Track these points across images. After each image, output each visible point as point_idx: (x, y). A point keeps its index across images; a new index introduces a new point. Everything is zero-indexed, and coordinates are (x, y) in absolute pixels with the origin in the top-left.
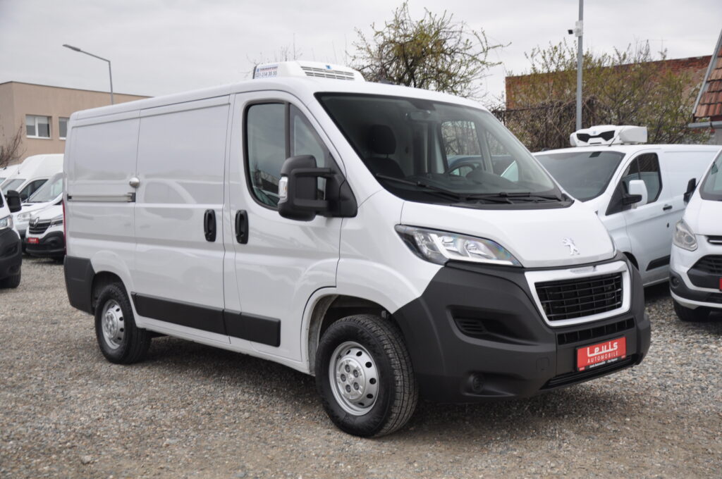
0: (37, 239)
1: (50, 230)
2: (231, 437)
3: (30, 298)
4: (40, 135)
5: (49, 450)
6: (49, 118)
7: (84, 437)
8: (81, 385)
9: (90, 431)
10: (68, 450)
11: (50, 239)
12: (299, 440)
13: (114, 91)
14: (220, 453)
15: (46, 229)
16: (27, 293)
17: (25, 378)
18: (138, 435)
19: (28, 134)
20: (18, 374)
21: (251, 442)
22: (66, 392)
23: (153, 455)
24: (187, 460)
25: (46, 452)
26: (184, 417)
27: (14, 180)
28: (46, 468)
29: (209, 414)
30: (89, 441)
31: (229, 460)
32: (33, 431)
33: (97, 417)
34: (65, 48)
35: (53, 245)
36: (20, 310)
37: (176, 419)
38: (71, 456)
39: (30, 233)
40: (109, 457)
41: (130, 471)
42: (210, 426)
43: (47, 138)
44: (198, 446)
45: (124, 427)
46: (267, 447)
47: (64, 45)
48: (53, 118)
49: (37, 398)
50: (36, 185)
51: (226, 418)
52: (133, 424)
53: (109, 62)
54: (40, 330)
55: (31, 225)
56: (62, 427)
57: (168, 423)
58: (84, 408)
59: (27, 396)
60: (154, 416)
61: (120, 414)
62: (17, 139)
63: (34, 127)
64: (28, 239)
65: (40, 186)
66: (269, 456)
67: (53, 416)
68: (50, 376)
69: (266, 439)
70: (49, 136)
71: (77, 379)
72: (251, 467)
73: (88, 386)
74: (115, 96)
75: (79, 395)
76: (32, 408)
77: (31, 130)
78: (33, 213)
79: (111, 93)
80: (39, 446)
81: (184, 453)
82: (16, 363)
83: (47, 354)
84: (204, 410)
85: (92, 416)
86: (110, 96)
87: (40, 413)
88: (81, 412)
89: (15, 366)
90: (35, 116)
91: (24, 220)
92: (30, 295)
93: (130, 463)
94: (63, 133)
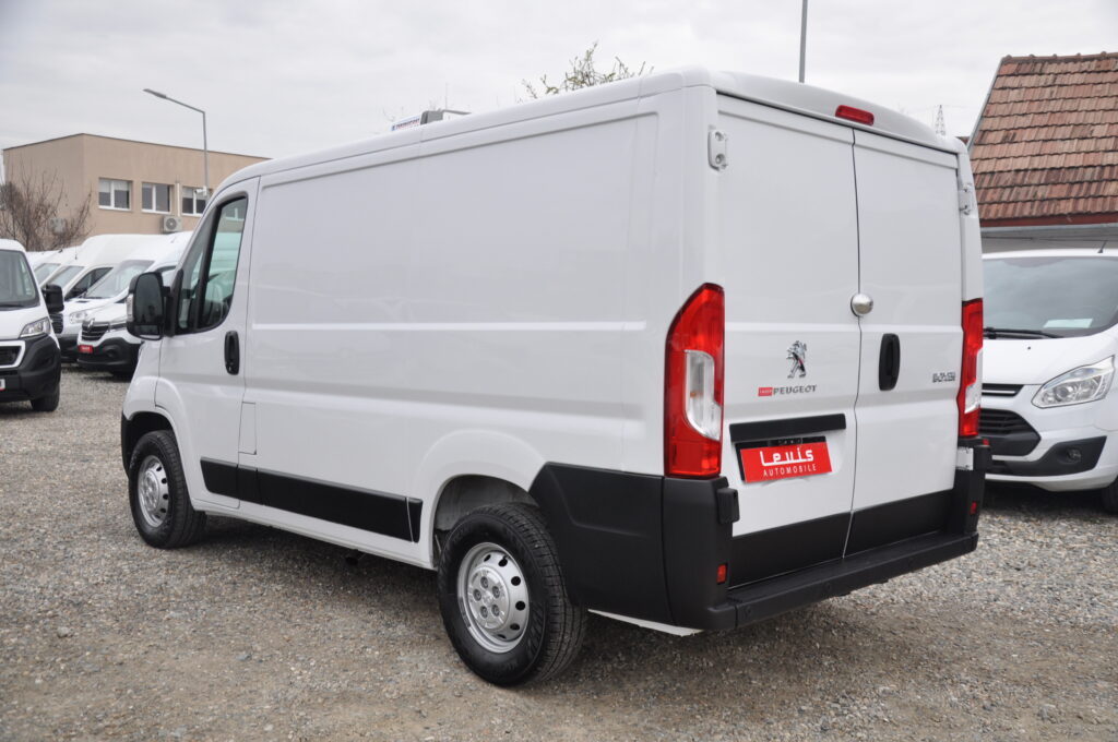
0: (91, 347)
1: (108, 335)
2: (249, 612)
3: (67, 425)
4: (116, 206)
5: (25, 619)
6: (130, 183)
7: (71, 605)
8: (92, 541)
9: (80, 599)
10: (48, 620)
11: (109, 348)
12: (330, 618)
13: (209, 149)
14: (229, 630)
15: (102, 334)
16: (65, 419)
17: (25, 529)
18: (138, 605)
19: (101, 203)
20: (18, 524)
21: (272, 619)
22: (69, 549)
23: (148, 630)
24: (185, 637)
25: (21, 621)
26: (202, 586)
27: (70, 267)
28: (13, 641)
29: (235, 583)
30: (75, 610)
31: (236, 640)
32: (13, 596)
33: (95, 582)
34: (146, 93)
35: (111, 355)
36: (48, 441)
37: (193, 587)
38: (48, 627)
39: (84, 338)
40: (94, 630)
41: (113, 649)
42: (230, 598)
43: (126, 209)
44: (205, 621)
45: (124, 595)
46: (288, 625)
47: (146, 90)
48: (135, 184)
49: (31, 556)
50: (98, 274)
51: (254, 588)
52: (137, 592)
53: (203, 113)
54: (64, 468)
55: (84, 328)
56: (47, 593)
57: (180, 593)
58: (85, 571)
59: (20, 552)
60: (166, 583)
61: (125, 579)
62: (84, 211)
63: (108, 195)
64: (81, 346)
65: (103, 275)
66: (286, 637)
67: (43, 579)
68: (56, 529)
69: (290, 616)
70: (128, 207)
71: (89, 533)
72: (259, 649)
73: (100, 542)
74: (209, 155)
75: (84, 554)
76: (21, 567)
77: (104, 199)
78: (89, 312)
79: (205, 151)
80: (14, 613)
81: (185, 630)
82: (20, 510)
83: (62, 500)
84: (230, 578)
85: (90, 580)
86: (202, 155)
87: (29, 574)
88: (78, 575)
89: (17, 513)
90: (110, 180)
91: (78, 322)
92: (68, 422)
93: (115, 639)
94: (147, 204)
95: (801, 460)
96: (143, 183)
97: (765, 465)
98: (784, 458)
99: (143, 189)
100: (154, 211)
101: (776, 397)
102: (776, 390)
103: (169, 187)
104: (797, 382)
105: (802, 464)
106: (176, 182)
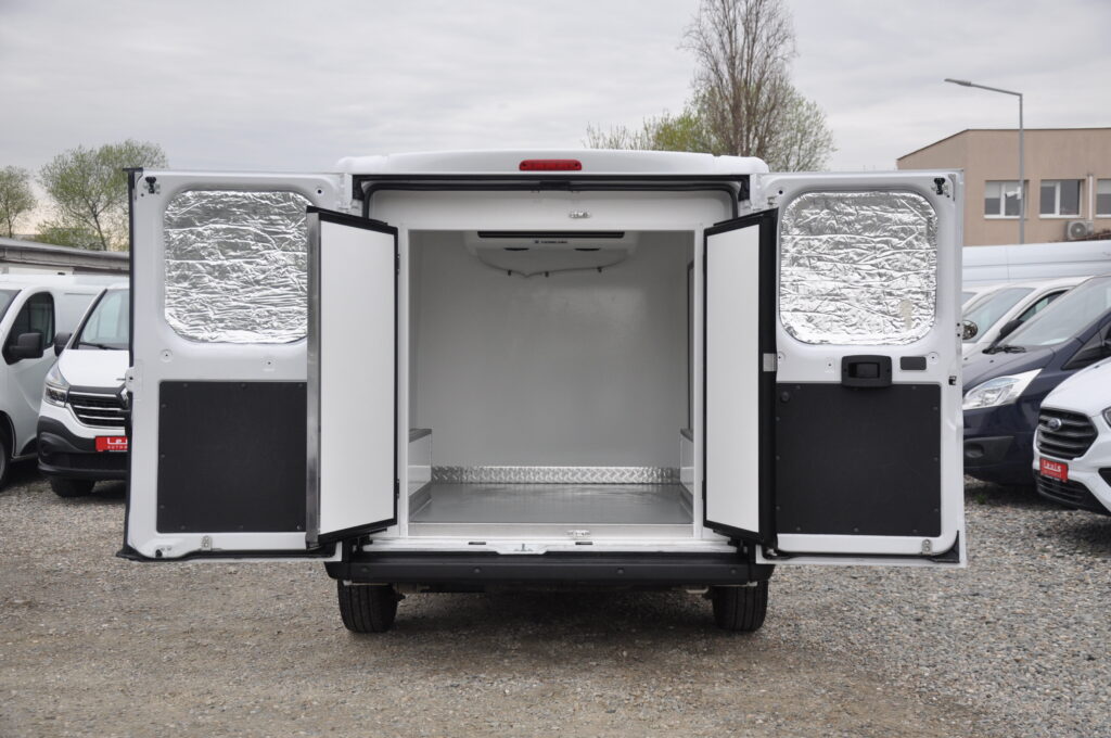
4: (1007, 213)
6: (1026, 183)
19: (988, 212)
43: (1019, 217)
47: (947, 80)
48: (1032, 183)
53: (1020, 95)
63: (997, 201)
77: (992, 206)
90: (1000, 183)
94: (1047, 206)
96: (1043, 181)
99: (1043, 189)
100: (1057, 215)
103: (1080, 182)
106: (1088, 176)
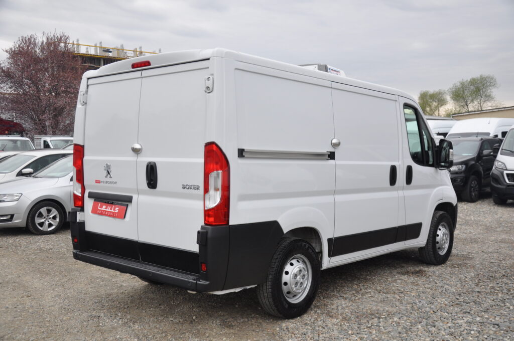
95: (112, 211)
97: (99, 208)
98: (106, 208)
101: (101, 184)
102: (102, 182)
104: (108, 179)
105: (112, 212)
